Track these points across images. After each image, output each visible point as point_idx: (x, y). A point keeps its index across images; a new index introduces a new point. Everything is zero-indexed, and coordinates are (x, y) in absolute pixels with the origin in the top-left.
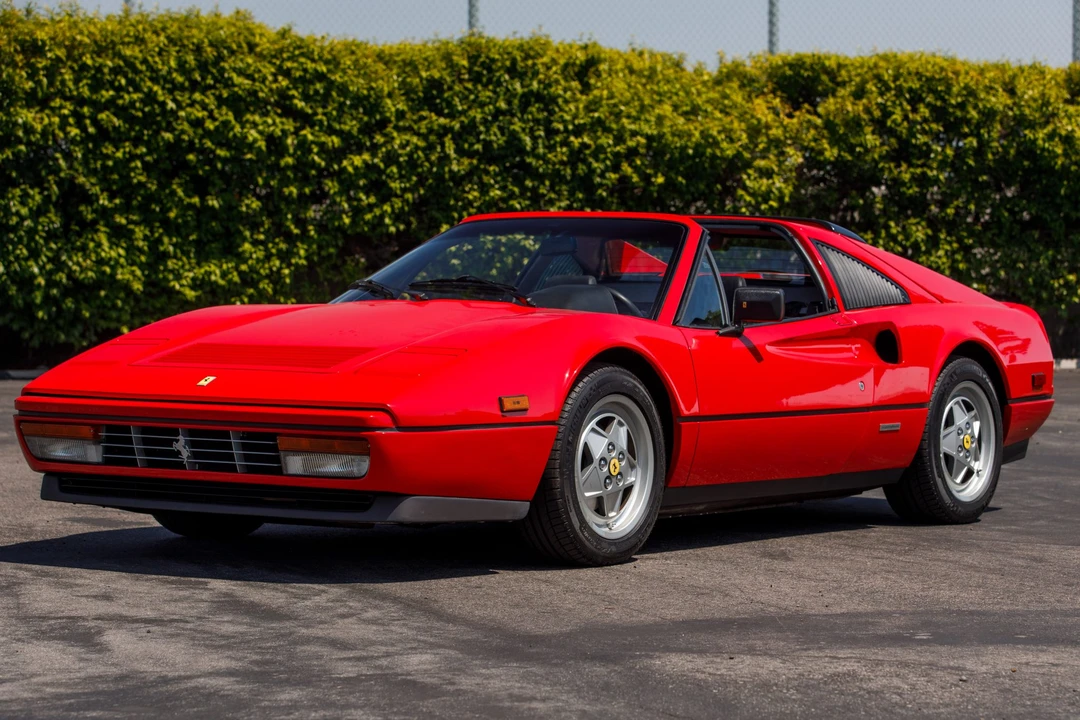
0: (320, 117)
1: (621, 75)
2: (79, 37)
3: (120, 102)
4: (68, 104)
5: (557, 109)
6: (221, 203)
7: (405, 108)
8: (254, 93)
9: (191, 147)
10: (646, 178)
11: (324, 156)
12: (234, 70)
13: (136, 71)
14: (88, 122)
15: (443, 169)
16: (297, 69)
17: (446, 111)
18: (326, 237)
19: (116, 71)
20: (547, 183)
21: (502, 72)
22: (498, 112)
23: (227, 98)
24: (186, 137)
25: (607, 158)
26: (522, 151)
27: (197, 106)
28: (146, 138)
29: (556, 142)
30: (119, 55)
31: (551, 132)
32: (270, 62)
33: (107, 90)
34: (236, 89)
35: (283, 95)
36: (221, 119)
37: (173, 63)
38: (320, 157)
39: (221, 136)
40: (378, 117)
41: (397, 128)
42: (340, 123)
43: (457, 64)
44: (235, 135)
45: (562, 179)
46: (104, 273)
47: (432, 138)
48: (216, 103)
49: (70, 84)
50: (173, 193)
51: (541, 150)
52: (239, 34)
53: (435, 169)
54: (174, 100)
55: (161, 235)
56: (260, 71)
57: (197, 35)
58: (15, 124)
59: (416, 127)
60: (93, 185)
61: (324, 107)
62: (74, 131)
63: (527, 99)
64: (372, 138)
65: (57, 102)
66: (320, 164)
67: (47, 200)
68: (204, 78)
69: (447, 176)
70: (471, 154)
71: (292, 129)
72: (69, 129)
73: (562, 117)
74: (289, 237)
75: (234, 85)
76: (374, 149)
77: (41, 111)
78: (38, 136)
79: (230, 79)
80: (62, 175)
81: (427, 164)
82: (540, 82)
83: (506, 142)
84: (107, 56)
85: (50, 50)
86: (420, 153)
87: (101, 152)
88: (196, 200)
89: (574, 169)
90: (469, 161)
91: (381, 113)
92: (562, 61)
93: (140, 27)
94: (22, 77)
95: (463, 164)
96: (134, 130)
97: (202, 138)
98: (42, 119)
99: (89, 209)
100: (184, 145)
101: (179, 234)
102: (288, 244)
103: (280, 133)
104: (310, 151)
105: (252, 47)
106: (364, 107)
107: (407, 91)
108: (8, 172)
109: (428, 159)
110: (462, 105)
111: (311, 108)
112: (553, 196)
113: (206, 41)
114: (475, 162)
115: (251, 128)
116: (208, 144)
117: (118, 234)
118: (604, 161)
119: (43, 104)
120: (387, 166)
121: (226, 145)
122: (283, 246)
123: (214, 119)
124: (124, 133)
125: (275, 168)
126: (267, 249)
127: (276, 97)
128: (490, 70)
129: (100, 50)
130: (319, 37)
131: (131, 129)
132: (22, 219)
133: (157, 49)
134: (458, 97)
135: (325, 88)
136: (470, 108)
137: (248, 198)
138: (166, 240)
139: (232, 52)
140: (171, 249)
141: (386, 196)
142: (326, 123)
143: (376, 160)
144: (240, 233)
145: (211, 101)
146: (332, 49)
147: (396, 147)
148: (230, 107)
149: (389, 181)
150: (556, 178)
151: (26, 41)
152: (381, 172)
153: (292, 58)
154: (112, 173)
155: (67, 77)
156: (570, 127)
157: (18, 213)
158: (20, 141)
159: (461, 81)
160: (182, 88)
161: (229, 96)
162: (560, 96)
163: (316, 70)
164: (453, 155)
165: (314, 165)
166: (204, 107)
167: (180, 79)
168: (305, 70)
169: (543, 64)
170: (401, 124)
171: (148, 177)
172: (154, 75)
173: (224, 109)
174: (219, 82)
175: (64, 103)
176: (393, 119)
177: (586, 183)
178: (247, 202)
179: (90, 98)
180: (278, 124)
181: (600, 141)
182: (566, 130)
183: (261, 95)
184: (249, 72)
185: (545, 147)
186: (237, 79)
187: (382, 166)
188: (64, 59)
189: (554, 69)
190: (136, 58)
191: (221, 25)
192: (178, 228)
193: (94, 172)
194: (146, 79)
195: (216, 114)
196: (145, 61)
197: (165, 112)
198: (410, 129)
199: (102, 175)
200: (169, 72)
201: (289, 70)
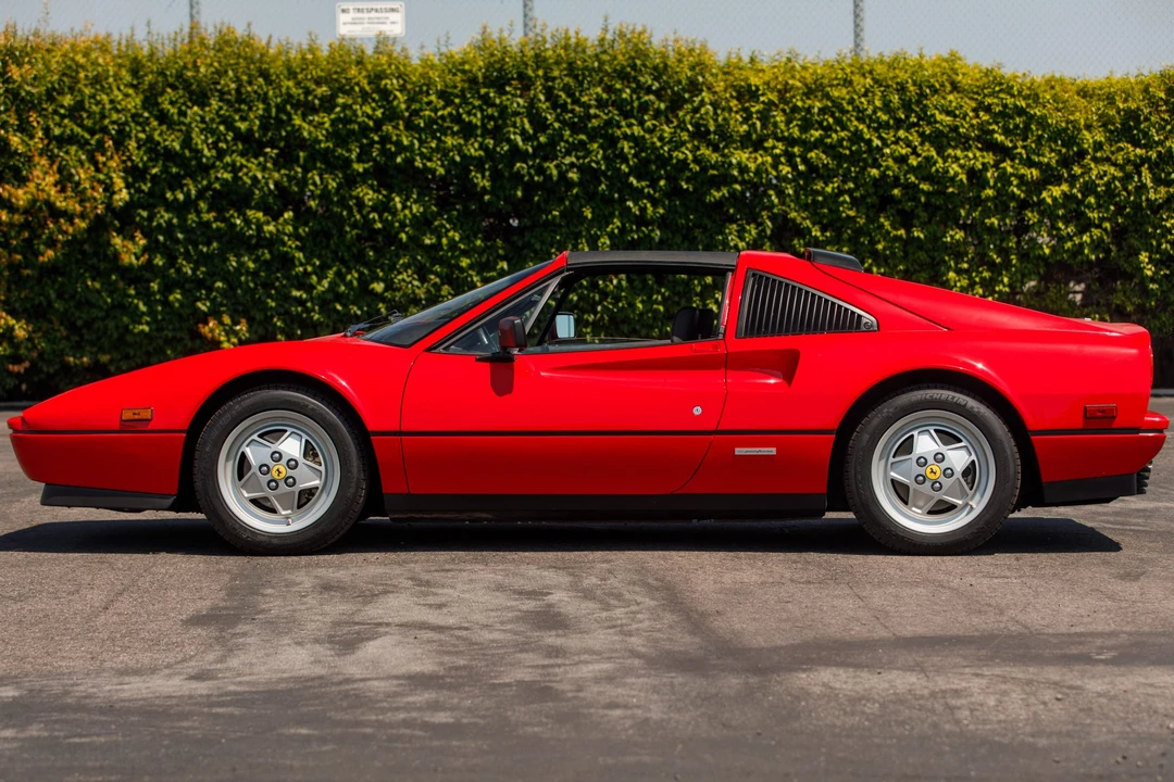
0: (1019, 150)
2: (791, 82)
3: (829, 140)
4: (780, 145)
6: (926, 234)
7: (1103, 139)
8: (955, 129)
9: (896, 182)
11: (1024, 188)
12: (937, 107)
13: (845, 112)
14: (798, 160)
15: (1140, 198)
16: (998, 105)
17: (1143, 142)
18: (1029, 266)
19: (822, 111)
23: (930, 134)
24: (890, 173)
27: (902, 143)
28: (853, 174)
30: (827, 96)
32: (972, 99)
33: (816, 130)
34: (937, 125)
35: (984, 130)
36: (924, 154)
37: (878, 103)
38: (1019, 189)
39: (924, 171)
40: (1075, 149)
41: (1095, 159)
42: (1039, 155)
43: (1154, 96)
44: (937, 171)
47: (1129, 168)
48: (919, 140)
49: (782, 126)
50: (881, 226)
52: (943, 74)
53: (1132, 198)
54: (880, 138)
55: (871, 265)
56: (961, 108)
57: (902, 76)
58: (731, 164)
59: (1113, 158)
60: (804, 219)
61: (1024, 140)
62: (785, 169)
64: (1070, 169)
65: (770, 143)
66: (1019, 196)
67: (761, 234)
69: (1144, 204)
70: (1168, 183)
71: (992, 162)
72: (781, 167)
74: (992, 266)
75: (936, 122)
76: (1072, 180)
77: (756, 151)
78: (752, 175)
79: (933, 115)
80: (775, 211)
81: (1124, 193)
84: (816, 97)
85: (763, 95)
86: (1117, 183)
87: (812, 189)
88: (902, 232)
90: (1166, 189)
91: (1078, 145)
93: (848, 71)
94: (736, 120)
95: (1160, 192)
96: (842, 167)
97: (906, 173)
98: (756, 159)
99: (802, 242)
100: (889, 180)
101: (887, 264)
102: (993, 272)
103: (980, 167)
104: (1011, 184)
105: (955, 87)
106: (1063, 141)
107: (1105, 122)
108: (725, 209)
109: (1126, 189)
110: (1158, 135)
111: (1011, 141)
113: (910, 81)
115: (953, 162)
116: (913, 179)
119: (758, 145)
120: (1085, 196)
121: (928, 178)
122: (986, 274)
123: (919, 155)
124: (833, 169)
125: (978, 202)
126: (970, 278)
127: (977, 132)
129: (809, 93)
130: (1020, 74)
131: (839, 166)
133: (863, 90)
134: (1154, 127)
135: (1024, 122)
136: (1166, 138)
137: (953, 230)
139: (935, 91)
141: (1085, 226)
142: (1025, 156)
143: (1075, 191)
144: (945, 263)
145: (914, 138)
146: (1033, 85)
147: (1094, 177)
148: (932, 144)
149: (1087, 211)
151: (742, 87)
152: (1080, 202)
153: (993, 94)
154: (822, 207)
155: (778, 119)
158: (735, 181)
159: (1159, 112)
160: (886, 126)
161: (932, 132)
163: (1016, 106)
164: (1150, 184)
165: (1013, 196)
166: (909, 144)
167: (885, 118)
168: (1005, 106)
170: (1099, 155)
171: (858, 211)
172: (861, 115)
173: (927, 145)
174: (923, 119)
175: (777, 144)
176: (1090, 150)
178: (951, 233)
179: (799, 138)
180: (980, 158)
183: (961, 130)
184: (950, 109)
187: (1079, 196)
188: (777, 102)
190: (843, 98)
191: (926, 66)
192: (886, 259)
193: (805, 207)
194: (853, 119)
195: (919, 150)
196: (852, 101)
197: (871, 149)
198: (1107, 160)
199: (813, 209)
200: (874, 112)
201: (990, 105)
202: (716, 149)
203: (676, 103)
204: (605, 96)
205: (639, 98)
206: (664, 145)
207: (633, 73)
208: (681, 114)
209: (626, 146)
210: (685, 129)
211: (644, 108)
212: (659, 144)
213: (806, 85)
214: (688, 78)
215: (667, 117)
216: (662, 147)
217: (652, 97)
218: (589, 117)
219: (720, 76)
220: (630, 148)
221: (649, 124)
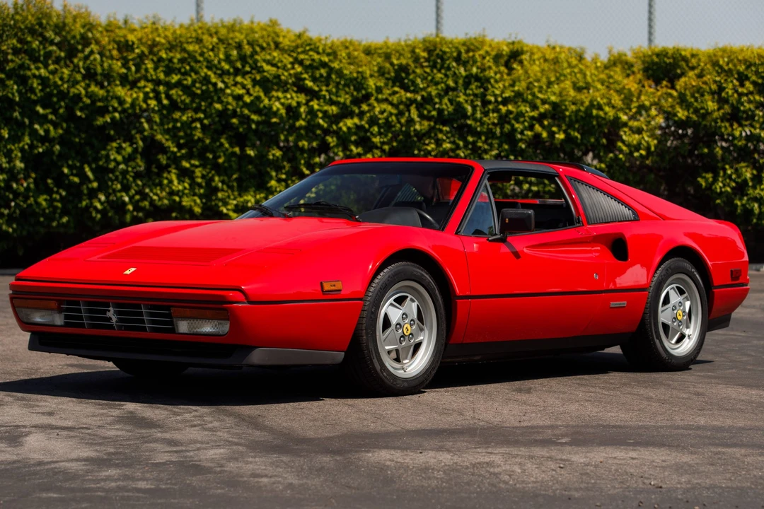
0: (324, 93)
1: (537, 63)
2: (158, 39)
3: (185, 82)
4: (149, 84)
5: (490, 87)
6: (256, 152)
7: (382, 85)
8: (278, 77)
9: (234, 114)
10: (552, 134)
11: (327, 120)
12: (264, 61)
13: (197, 62)
14: (163, 96)
15: (410, 128)
16: (308, 60)
17: (412, 88)
19: (182, 61)
20: (483, 138)
21: (451, 60)
22: (448, 89)
23: (259, 80)
24: (230, 107)
25: (525, 121)
26: (465, 116)
27: (239, 86)
28: (203, 108)
29: (489, 109)
30: (184, 50)
31: (485, 103)
32: (289, 55)
33: (176, 75)
34: (265, 74)
35: (298, 77)
36: (255, 94)
37: (222, 56)
38: (324, 120)
39: (254, 106)
40: (364, 92)
41: (377, 100)
42: (337, 96)
43: (419, 55)
44: (264, 106)
45: (493, 135)
46: (174, 201)
47: (402, 107)
48: (252, 83)
49: (152, 71)
50: (222, 145)
51: (478, 115)
52: (269, 36)
53: (404, 129)
54: (223, 82)
55: (213, 175)
56: (282, 61)
57: (240, 37)
58: (113, 98)
59: (390, 99)
60: (167, 140)
61: (327, 85)
62: (153, 103)
63: (468, 80)
64: (360, 107)
65: (142, 83)
66: (323, 126)
67: (135, 151)
68: (244, 66)
69: (412, 134)
70: (429, 118)
71: (304, 101)
72: (149, 102)
73: (493, 92)
74: (302, 176)
75: (264, 71)
76: (361, 115)
77: (131, 89)
78: (128, 106)
79: (262, 67)
80: (146, 134)
81: (398, 125)
82: (478, 68)
83: (454, 110)
84: (176, 51)
85: (137, 48)
86: (393, 118)
87: (172, 118)
88: (237, 150)
89: (502, 128)
90: (428, 123)
91: (365, 89)
92: (493, 53)
93: (200, 32)
94: (117, 65)
95: (424, 125)
96: (195, 102)
97: (242, 107)
98: (131, 95)
99: (165, 157)
100: (229, 112)
101: (225, 174)
103: (295, 104)
104: (317, 116)
105: (277, 45)
106: (354, 86)
107: (383, 73)
108: (107, 132)
109: (399, 122)
110: (423, 83)
111: (318, 86)
112: (486, 147)
113: (245, 40)
114: (432, 124)
115: (276, 101)
116: (246, 112)
117: (184, 174)
118: (523, 123)
119: (133, 85)
120: (370, 127)
121: (258, 112)
123: (251, 95)
124: (188, 104)
125: (293, 129)
126: (287, 185)
127: (293, 79)
128: (443, 60)
129: (171, 48)
130: (323, 37)
131: (193, 101)
132: (118, 163)
133: (211, 46)
134: (419, 77)
135: (327, 73)
136: (428, 86)
137: (274, 149)
138: (217, 179)
139: (263, 49)
140: (220, 185)
141: (369, 148)
142: (328, 97)
143: (363, 123)
144: (268, 173)
145: (248, 82)
146: (332, 45)
147: (377, 113)
148: (261, 86)
149: (371, 137)
150: (490, 134)
151: (120, 41)
152: (367, 131)
153: (305, 52)
154: (179, 131)
155: (149, 66)
156: (500, 99)
157: (115, 160)
158: (115, 110)
159: (422, 67)
160: (228, 73)
161: (261, 78)
162: (492, 77)
163: (321, 60)
164: (417, 119)
165: (320, 126)
166: (244, 87)
167: (226, 67)
168: (313, 60)
169: (480, 55)
170: (380, 97)
171: (205, 134)
172: (209, 65)
173: (257, 88)
174: (254, 69)
175: (147, 84)
176: (374, 92)
177: (510, 138)
178: (273, 152)
179: (164, 80)
180: (294, 98)
181: (519, 109)
182: (496, 101)
183: (283, 78)
184: (274, 62)
185: (482, 113)
186: (267, 67)
187: (367, 126)
188: (147, 53)
189: (488, 58)
190: (196, 52)
191: (256, 30)
192: (226, 169)
193: (167, 131)
194: (204, 67)
195: (251, 91)
196: (202, 54)
197: (217, 90)
198: (386, 100)
199: (173, 133)
200: (219, 62)
201: (302, 60)
202: (102, 87)
203: (72, 53)
204: (19, 46)
205: (44, 48)
206: (64, 83)
207: (40, 30)
208: (76, 61)
209: (35, 83)
210: (79, 72)
211: (48, 55)
212: (60, 83)
213: (169, 42)
214: (81, 34)
215: (65, 63)
216: (62, 85)
217: (54, 48)
218: (8, 61)
219: (105, 33)
220: (39, 84)
221: (52, 67)
